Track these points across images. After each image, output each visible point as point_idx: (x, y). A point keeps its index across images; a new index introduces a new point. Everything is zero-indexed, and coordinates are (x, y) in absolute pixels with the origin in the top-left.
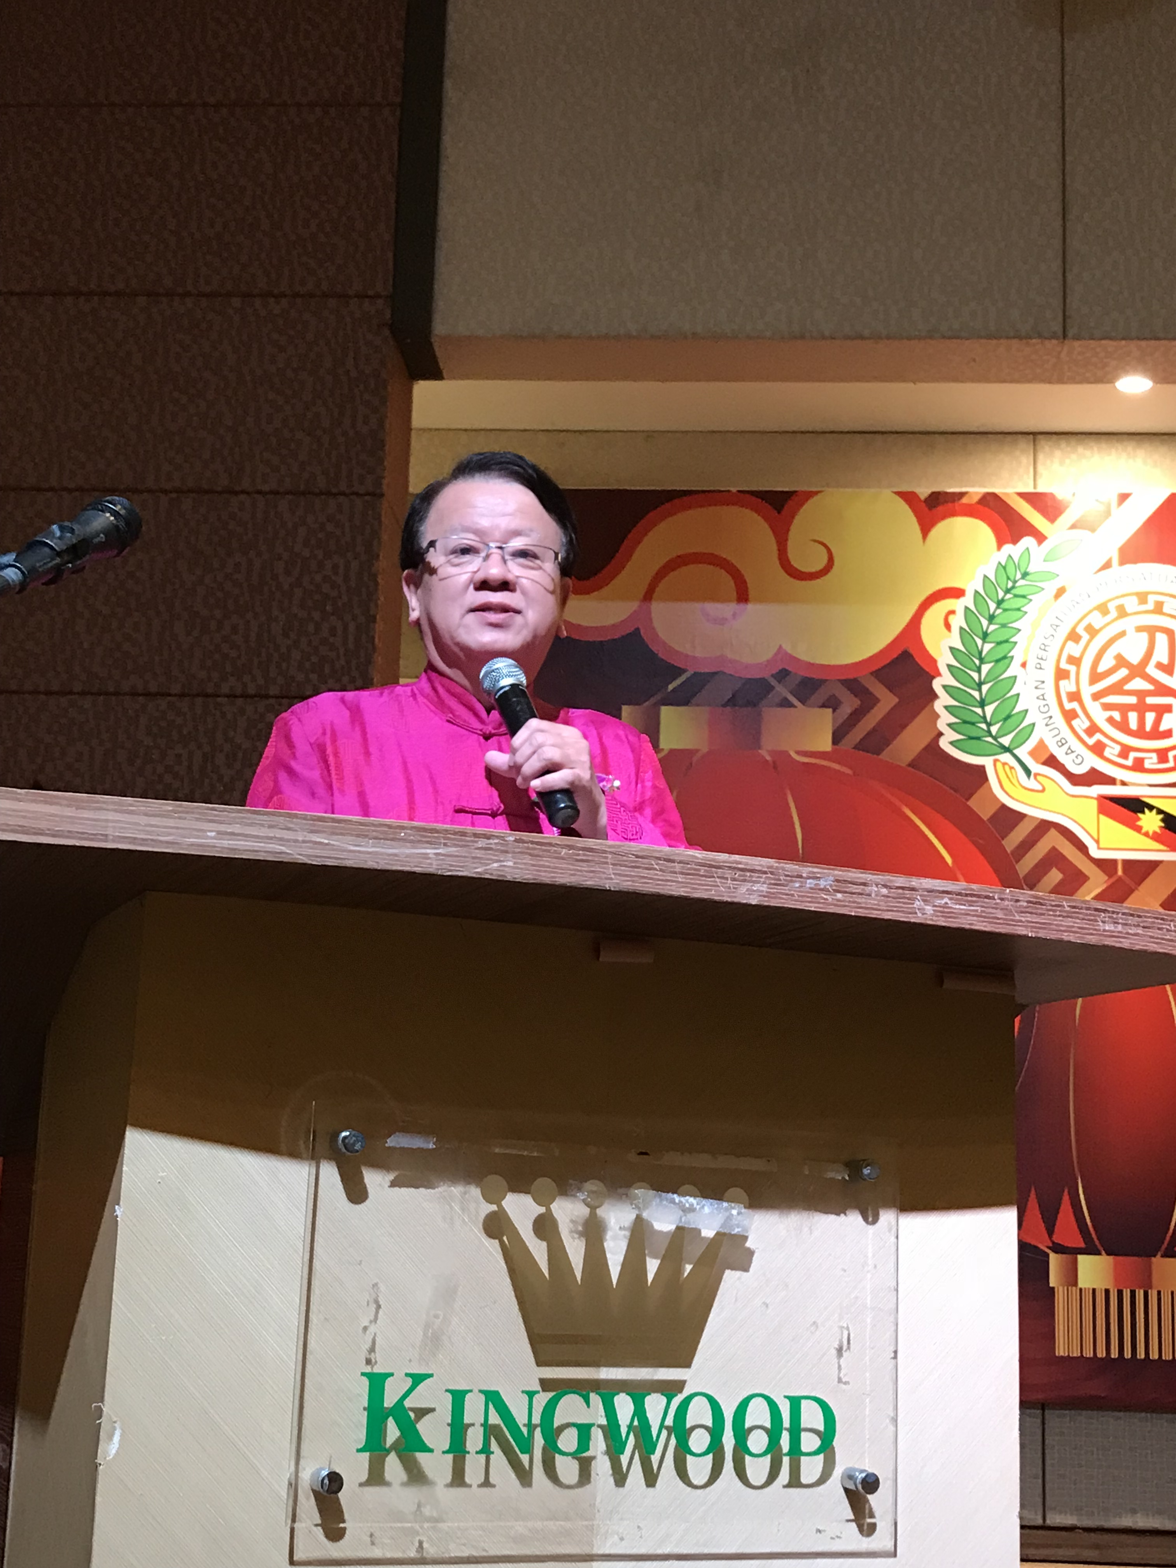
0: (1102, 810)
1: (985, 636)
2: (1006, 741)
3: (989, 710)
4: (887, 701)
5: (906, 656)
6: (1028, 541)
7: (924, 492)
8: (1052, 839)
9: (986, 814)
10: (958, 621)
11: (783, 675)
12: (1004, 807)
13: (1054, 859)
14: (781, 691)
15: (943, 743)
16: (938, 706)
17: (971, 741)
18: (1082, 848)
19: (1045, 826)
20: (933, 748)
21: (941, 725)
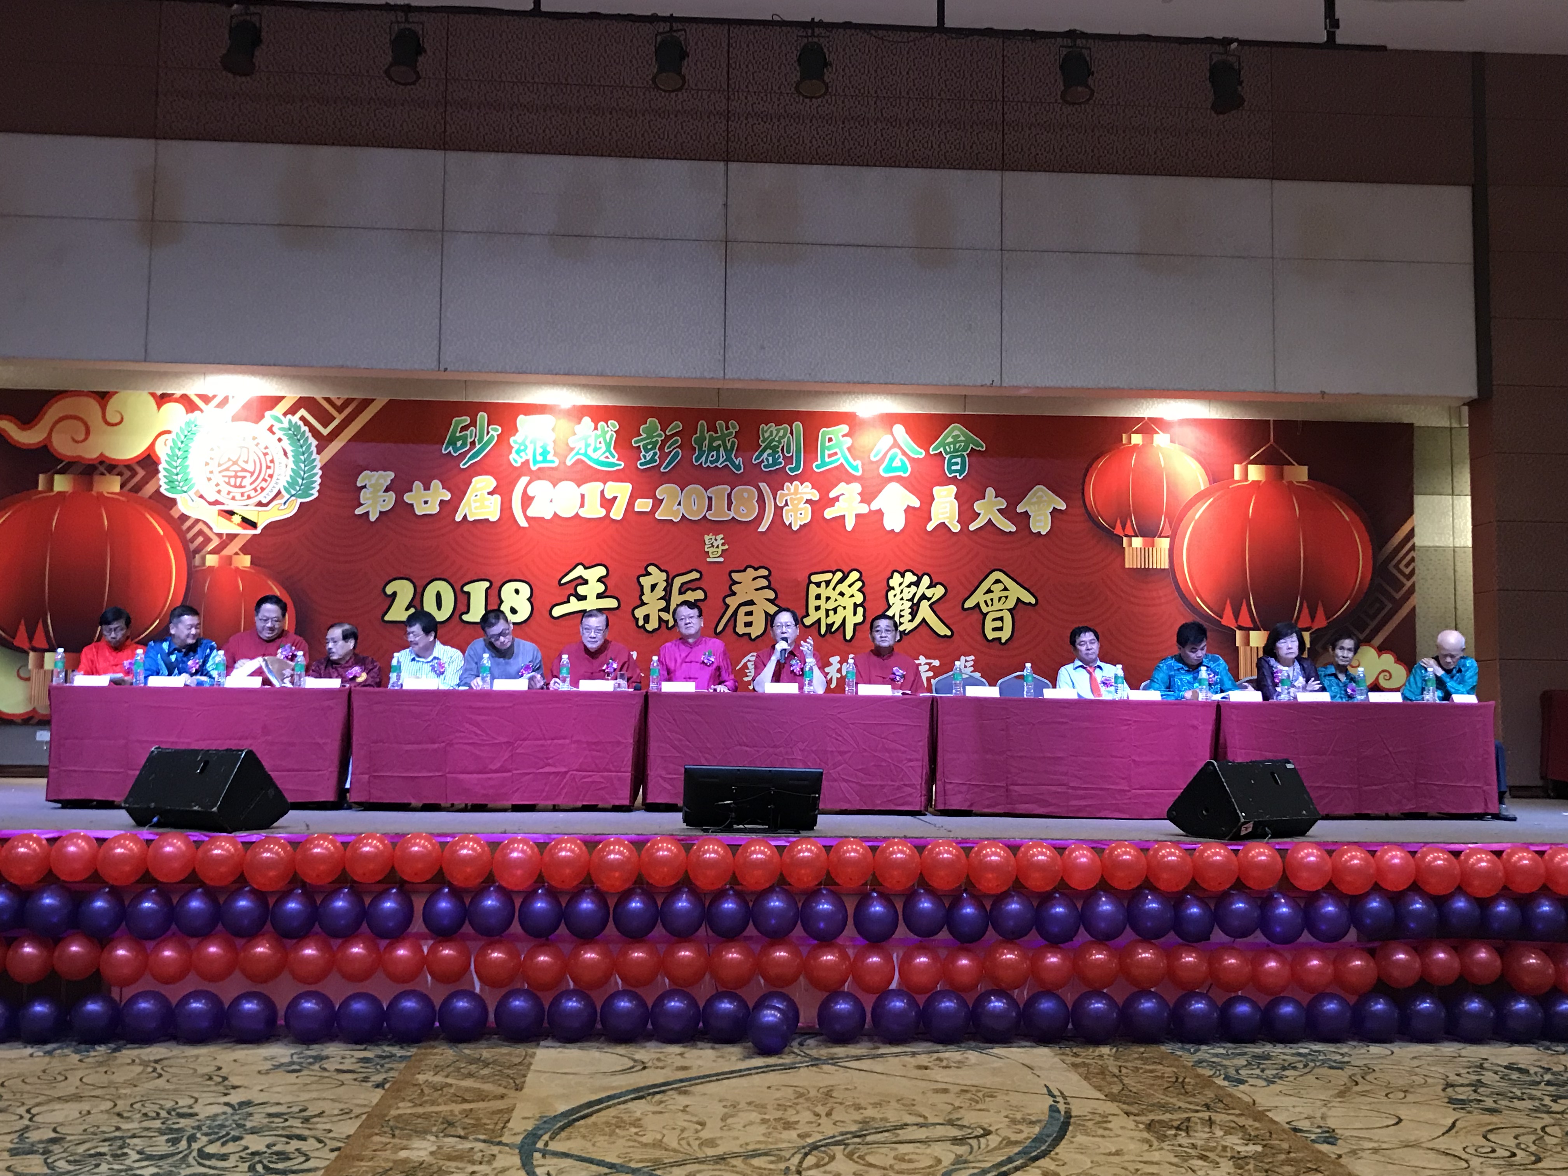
0: (219, 514)
1: (179, 449)
2: (185, 489)
3: (179, 477)
4: (141, 473)
5: (149, 455)
6: (197, 412)
7: (159, 393)
8: (200, 526)
9: (176, 516)
10: (170, 443)
11: (101, 463)
12: (183, 514)
13: (200, 533)
14: (102, 469)
15: (162, 490)
16: (161, 475)
17: (173, 488)
18: (211, 528)
19: (197, 521)
20: (158, 492)
21: (161, 483)
